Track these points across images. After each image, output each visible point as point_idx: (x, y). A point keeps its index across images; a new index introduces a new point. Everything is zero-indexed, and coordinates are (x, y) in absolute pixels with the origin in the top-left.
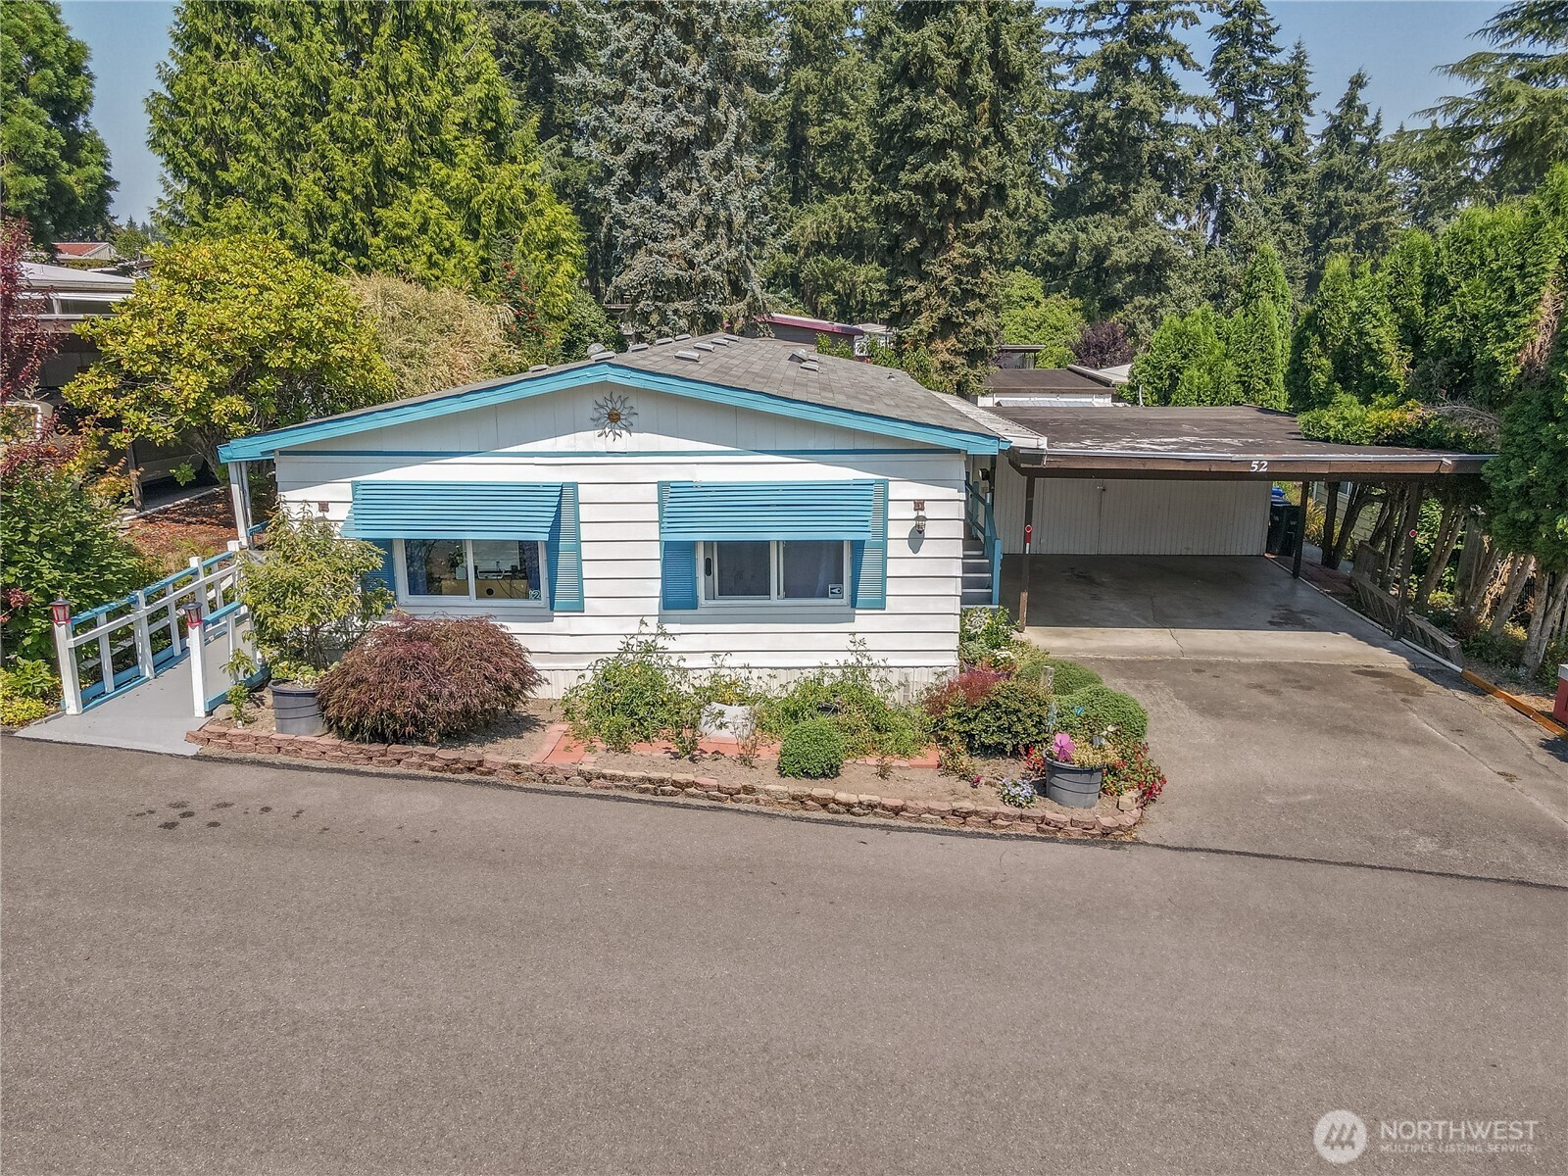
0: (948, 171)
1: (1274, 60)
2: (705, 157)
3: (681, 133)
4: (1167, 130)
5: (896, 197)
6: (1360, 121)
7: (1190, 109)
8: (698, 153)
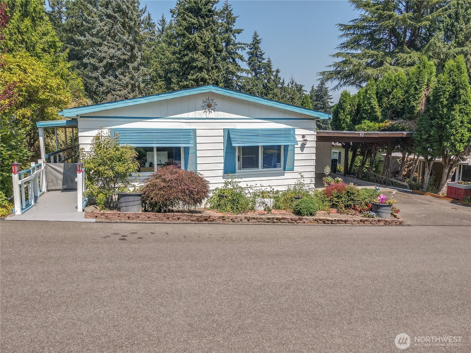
0: (204, 76)
1: (263, 61)
2: (131, 65)
3: (123, 57)
4: (239, 77)
5: (188, 83)
6: (279, 81)
7: (244, 72)
8: (129, 64)
